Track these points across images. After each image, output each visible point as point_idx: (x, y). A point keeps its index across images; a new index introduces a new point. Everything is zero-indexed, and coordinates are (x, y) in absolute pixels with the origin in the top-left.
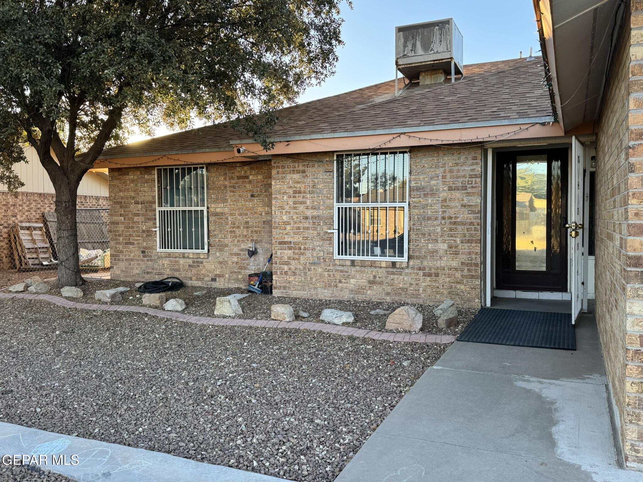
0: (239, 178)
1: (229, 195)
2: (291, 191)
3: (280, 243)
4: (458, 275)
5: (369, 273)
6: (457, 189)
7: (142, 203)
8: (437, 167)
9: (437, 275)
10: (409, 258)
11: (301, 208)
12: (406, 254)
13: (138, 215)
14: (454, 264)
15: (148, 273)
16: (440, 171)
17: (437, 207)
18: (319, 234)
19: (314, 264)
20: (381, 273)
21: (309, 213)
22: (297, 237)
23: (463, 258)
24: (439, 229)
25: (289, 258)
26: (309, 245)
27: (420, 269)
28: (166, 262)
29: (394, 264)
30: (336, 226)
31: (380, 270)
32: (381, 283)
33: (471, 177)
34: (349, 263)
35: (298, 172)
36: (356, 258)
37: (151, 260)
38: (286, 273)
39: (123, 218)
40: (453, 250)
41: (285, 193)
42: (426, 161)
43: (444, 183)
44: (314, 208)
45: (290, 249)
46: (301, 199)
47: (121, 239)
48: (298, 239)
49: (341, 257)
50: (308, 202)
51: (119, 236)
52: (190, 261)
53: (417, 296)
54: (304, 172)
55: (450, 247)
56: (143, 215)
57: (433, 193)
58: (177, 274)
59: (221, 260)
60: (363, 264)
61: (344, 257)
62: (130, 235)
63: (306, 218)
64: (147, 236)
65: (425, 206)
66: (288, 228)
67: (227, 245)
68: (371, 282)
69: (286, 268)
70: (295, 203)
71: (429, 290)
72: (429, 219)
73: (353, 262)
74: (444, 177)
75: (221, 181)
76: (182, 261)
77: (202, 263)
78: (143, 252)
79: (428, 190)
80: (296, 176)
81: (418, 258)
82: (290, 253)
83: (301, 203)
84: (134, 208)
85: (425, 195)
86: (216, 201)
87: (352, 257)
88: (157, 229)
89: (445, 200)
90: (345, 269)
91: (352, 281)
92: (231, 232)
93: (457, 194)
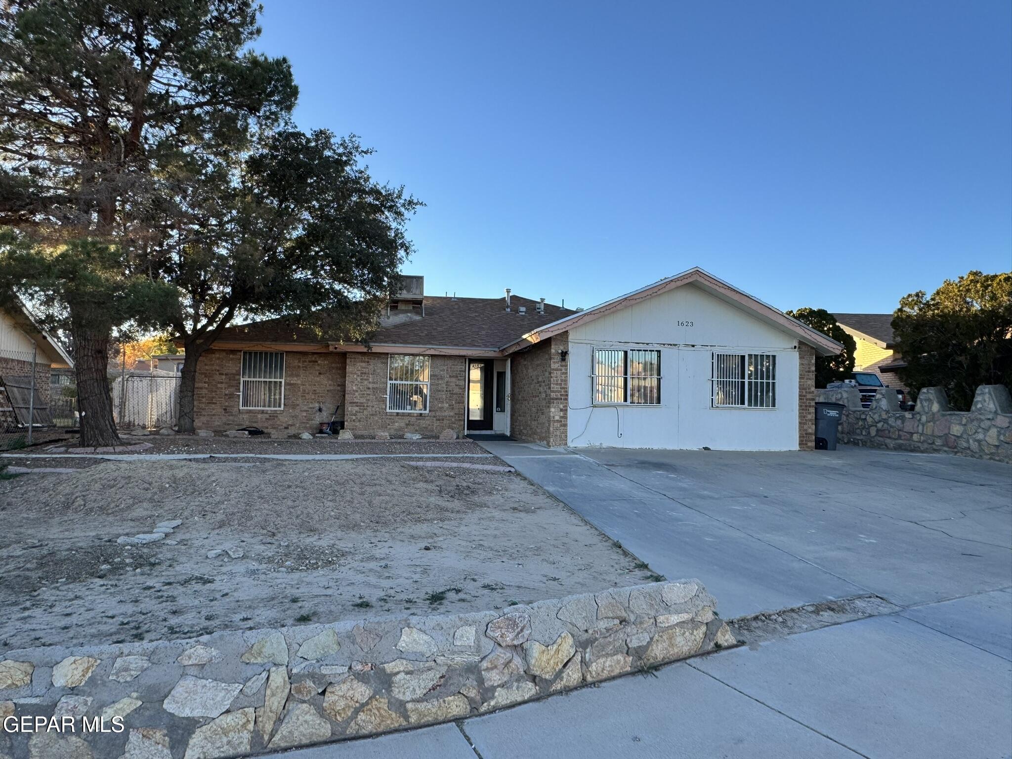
0: (310, 362)
1: (301, 372)
2: (359, 373)
3: (351, 403)
4: (453, 420)
5: (406, 420)
6: (453, 377)
7: (226, 374)
8: (445, 366)
9: (443, 420)
10: (430, 411)
11: (366, 382)
12: (428, 409)
13: (222, 383)
14: (452, 414)
15: (229, 424)
16: (445, 368)
17: (444, 385)
18: (376, 398)
19: (372, 415)
20: (413, 419)
21: (371, 386)
22: (362, 399)
23: (456, 411)
24: (444, 397)
25: (356, 412)
26: (370, 404)
27: (434, 417)
28: (246, 416)
29: (421, 414)
30: (388, 394)
31: (413, 418)
32: (413, 425)
33: (460, 371)
34: (395, 414)
35: (364, 362)
36: (400, 411)
37: (232, 415)
38: (354, 421)
39: (206, 385)
40: (452, 407)
41: (356, 373)
42: (439, 362)
43: (447, 373)
44: (374, 383)
45: (357, 406)
46: (365, 377)
47: (204, 400)
48: (363, 400)
49: (391, 411)
50: (370, 380)
51: (203, 397)
52: (267, 416)
53: (432, 431)
54: (368, 362)
55: (450, 405)
56: (226, 383)
57: (442, 378)
58: (255, 425)
59: (293, 415)
60: (403, 415)
61: (393, 411)
62: (213, 397)
63: (369, 388)
64: (229, 398)
65: (438, 385)
66: (357, 394)
67: (298, 405)
68: (407, 425)
69: (354, 417)
70: (361, 379)
71: (439, 428)
72: (439, 391)
73: (398, 413)
74: (447, 370)
75: (296, 363)
76: (259, 416)
77: (277, 417)
78: (225, 410)
79: (439, 377)
80: (364, 364)
81: (434, 411)
82: (357, 409)
83: (366, 380)
84: (217, 377)
85: (438, 379)
86: (292, 375)
87: (398, 411)
88: (241, 394)
89: (447, 382)
90: (392, 417)
91: (396, 424)
92: (302, 396)
93: (453, 380)
